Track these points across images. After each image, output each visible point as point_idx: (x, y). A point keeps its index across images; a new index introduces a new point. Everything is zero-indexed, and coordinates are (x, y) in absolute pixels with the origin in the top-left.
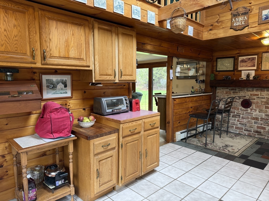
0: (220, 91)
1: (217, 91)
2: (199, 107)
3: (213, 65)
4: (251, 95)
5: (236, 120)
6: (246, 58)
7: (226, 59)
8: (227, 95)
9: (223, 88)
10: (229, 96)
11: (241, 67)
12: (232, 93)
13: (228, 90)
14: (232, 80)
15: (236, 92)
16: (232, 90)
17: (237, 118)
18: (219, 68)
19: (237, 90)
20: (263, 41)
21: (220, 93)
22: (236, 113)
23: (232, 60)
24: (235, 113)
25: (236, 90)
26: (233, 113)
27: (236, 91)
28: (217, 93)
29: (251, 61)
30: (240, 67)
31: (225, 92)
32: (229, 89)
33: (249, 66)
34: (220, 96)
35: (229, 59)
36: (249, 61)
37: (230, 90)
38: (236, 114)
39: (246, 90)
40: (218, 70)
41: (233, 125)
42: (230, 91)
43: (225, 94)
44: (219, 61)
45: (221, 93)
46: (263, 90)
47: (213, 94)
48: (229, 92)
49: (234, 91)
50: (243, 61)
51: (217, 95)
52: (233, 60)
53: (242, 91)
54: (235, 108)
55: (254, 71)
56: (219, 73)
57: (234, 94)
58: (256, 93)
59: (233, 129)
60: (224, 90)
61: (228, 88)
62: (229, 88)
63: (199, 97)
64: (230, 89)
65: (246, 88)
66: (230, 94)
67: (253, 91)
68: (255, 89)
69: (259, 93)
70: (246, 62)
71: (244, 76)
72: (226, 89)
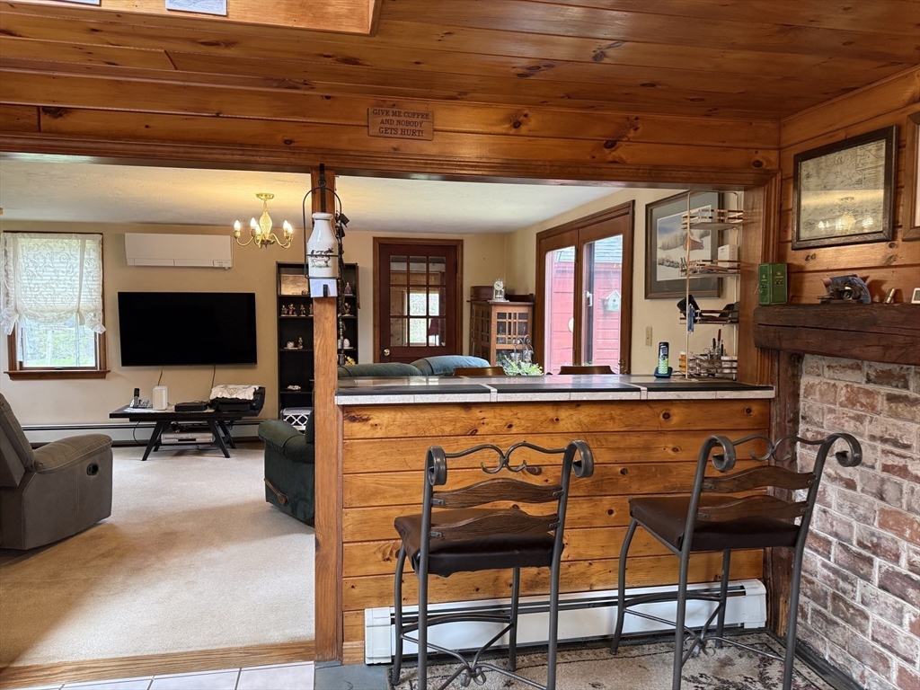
0: (816, 380)
1: (805, 380)
2: (623, 472)
3: (781, 206)
5: (906, 621)
7: (844, 152)
8: (852, 412)
9: (834, 362)
10: (866, 423)
12: (881, 403)
13: (856, 379)
15: (905, 399)
16: (884, 378)
17: (913, 604)
18: (812, 224)
19: (912, 384)
21: (817, 396)
22: (903, 561)
23: (877, 157)
24: (897, 558)
25: (906, 387)
26: (884, 557)
27: (904, 392)
28: (802, 392)
31: (843, 394)
32: (866, 369)
34: (817, 419)
35: (859, 150)
37: (869, 381)
38: (903, 568)
40: (805, 233)
41: (884, 646)
42: (871, 387)
43: (842, 405)
44: (808, 176)
45: (822, 395)
47: (778, 394)
48: (868, 393)
49: (896, 391)
51: (801, 404)
52: (883, 153)
54: (898, 523)
56: (807, 257)
57: (897, 416)
59: (883, 678)
60: (840, 376)
61: (859, 368)
62: (866, 363)
64: (873, 374)
66: (873, 408)
72: (851, 368)
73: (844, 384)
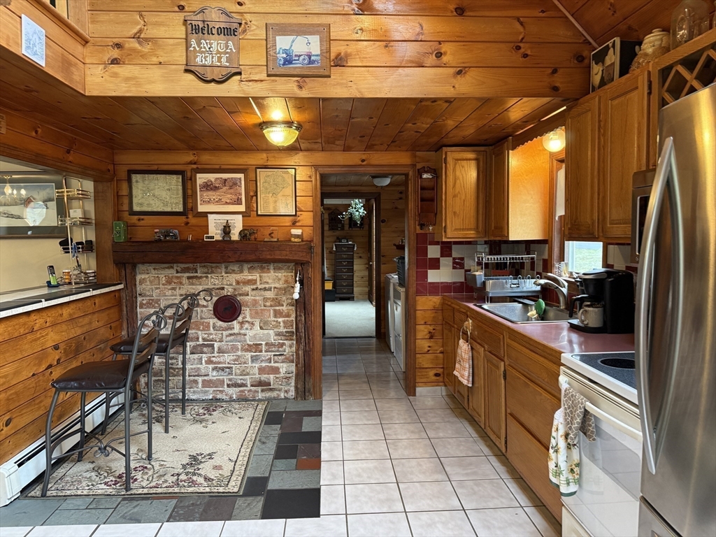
0: (147, 276)
1: (139, 277)
3: (117, 193)
4: (238, 283)
5: (203, 361)
6: (217, 179)
7: (159, 176)
8: (169, 287)
9: (158, 266)
10: (177, 290)
11: (204, 202)
12: (185, 281)
13: (172, 272)
14: (182, 241)
15: (196, 277)
16: (184, 270)
17: (206, 353)
18: (141, 204)
19: (199, 271)
20: (268, 132)
21: (148, 283)
22: (200, 339)
23: (178, 182)
24: (198, 339)
25: (196, 272)
26: (192, 341)
27: (196, 274)
28: (138, 283)
29: (231, 188)
30: (201, 204)
31: (164, 280)
32: (175, 268)
33: (227, 203)
34: (148, 293)
35: (168, 177)
36: (225, 188)
37: (177, 272)
38: (201, 341)
39: (223, 270)
40: (136, 208)
41: (194, 376)
42: (179, 275)
43: (163, 284)
44: (137, 182)
45: (151, 282)
46: (264, 268)
47: (126, 286)
48: (177, 278)
49: (192, 275)
50: (208, 186)
51: (138, 289)
52: (180, 180)
53: (212, 272)
54: (196, 325)
55: (240, 217)
56: (139, 220)
57: (193, 284)
58: (250, 278)
59: (196, 389)
60: (160, 272)
61: (172, 268)
62: (175, 265)
63: (80, 305)
64: (179, 269)
65: (223, 266)
66: (181, 283)
67: (241, 271)
68: (246, 266)
69: (255, 276)
70: (216, 188)
71: (215, 232)
72: (168, 268)
73: (163, 276)
